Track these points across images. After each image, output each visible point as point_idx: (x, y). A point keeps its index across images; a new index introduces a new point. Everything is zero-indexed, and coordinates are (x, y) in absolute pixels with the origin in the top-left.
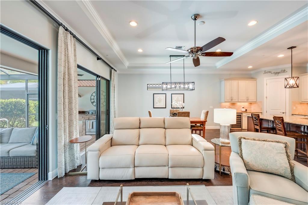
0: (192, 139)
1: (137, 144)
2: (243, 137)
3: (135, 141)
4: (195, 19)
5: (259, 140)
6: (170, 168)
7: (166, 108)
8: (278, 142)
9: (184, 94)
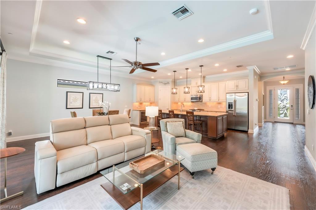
0: (132, 130)
1: (86, 143)
2: (167, 121)
3: (83, 141)
4: (137, 41)
5: (174, 122)
6: (126, 153)
7: (82, 108)
8: (180, 121)
9: (103, 94)
